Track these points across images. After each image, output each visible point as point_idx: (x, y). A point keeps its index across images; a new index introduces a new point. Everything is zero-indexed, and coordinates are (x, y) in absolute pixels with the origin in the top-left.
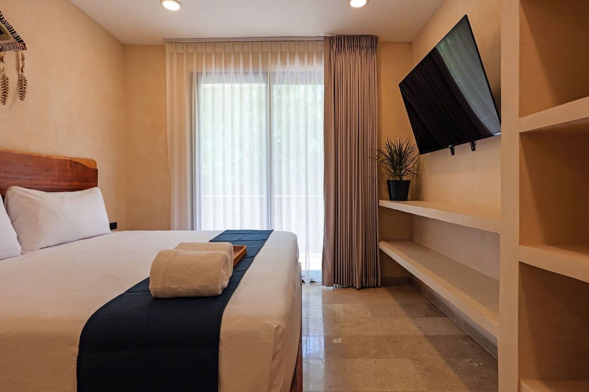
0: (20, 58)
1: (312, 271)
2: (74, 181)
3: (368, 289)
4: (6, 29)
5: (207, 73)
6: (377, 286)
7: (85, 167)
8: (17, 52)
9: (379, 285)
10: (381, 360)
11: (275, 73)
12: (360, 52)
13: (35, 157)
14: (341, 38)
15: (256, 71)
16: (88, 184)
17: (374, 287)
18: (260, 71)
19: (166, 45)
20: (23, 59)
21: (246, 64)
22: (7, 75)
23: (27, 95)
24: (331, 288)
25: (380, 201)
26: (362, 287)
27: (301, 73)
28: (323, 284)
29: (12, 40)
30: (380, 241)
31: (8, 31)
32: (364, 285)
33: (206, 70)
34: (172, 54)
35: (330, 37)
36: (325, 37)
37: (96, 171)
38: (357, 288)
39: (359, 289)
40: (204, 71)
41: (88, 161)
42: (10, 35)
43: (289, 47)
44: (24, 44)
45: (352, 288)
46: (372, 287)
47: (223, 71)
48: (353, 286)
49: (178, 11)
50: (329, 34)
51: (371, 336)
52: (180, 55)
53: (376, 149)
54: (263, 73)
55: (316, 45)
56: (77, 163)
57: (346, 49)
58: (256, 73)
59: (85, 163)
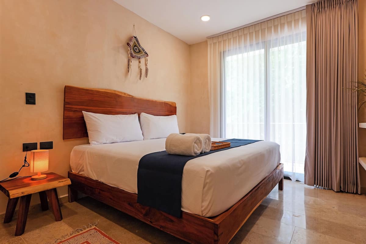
0: (146, 60)
1: (297, 173)
2: (166, 112)
3: (346, 194)
4: (141, 50)
5: (229, 50)
6: (357, 193)
7: (170, 105)
8: (145, 58)
9: (359, 193)
10: (327, 236)
11: (270, 41)
12: (340, 8)
13: (151, 101)
14: (321, 2)
15: (258, 42)
16: (173, 114)
17: (353, 193)
18: (260, 41)
19: (208, 40)
20: (147, 61)
21: (251, 39)
22: (142, 68)
23: (148, 75)
24: (313, 187)
25: (359, 123)
26: (340, 191)
27: (290, 36)
28: (305, 183)
29: (144, 53)
30: (360, 157)
31: (142, 50)
32: (342, 190)
33: (228, 48)
34: (211, 44)
35: (311, 4)
36: (307, 6)
37: (176, 107)
38: (335, 190)
39: (337, 192)
40: (227, 49)
41: (172, 103)
42: (143, 52)
43: (280, 20)
44: (147, 54)
45: (331, 190)
46: (351, 193)
47: (238, 46)
48: (332, 189)
49: (209, 20)
50: (311, 2)
51: (327, 221)
52: (215, 44)
53: (356, 81)
54: (262, 42)
55: (301, 14)
56: (167, 103)
57: (326, 9)
58: (258, 44)
59: (171, 104)
